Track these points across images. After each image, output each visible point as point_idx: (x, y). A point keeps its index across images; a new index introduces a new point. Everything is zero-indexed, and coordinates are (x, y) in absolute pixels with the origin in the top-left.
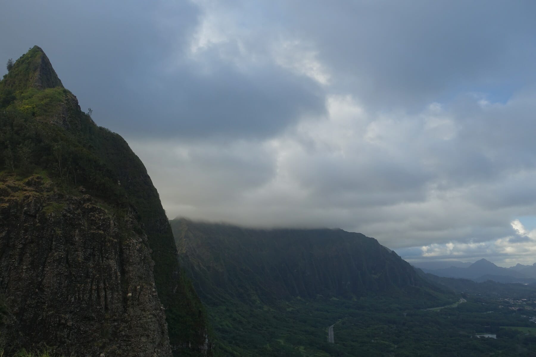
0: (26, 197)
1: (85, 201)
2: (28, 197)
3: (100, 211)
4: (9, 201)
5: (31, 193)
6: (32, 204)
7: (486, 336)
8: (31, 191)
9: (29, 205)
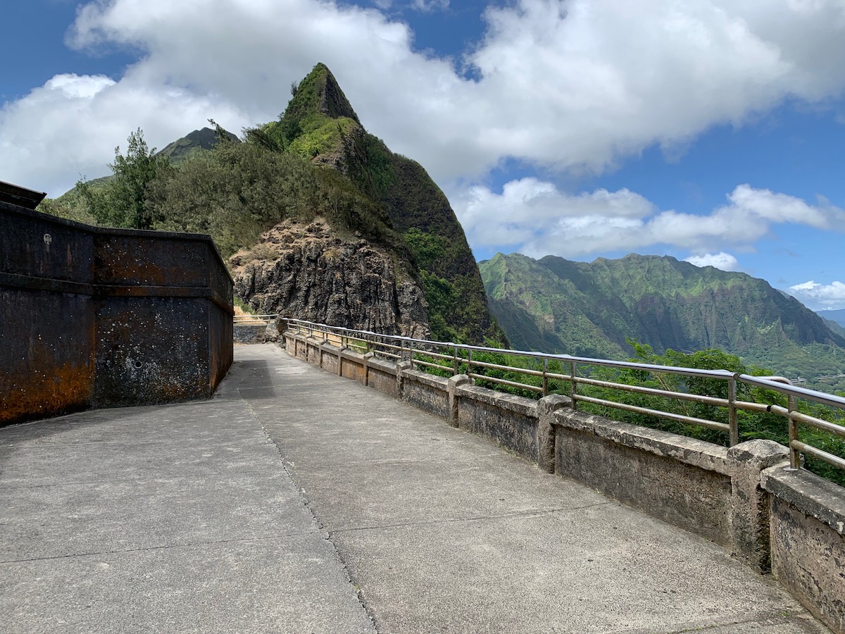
0: (308, 242)
1: (361, 246)
2: (309, 243)
3: (375, 254)
4: (293, 247)
5: (312, 239)
6: (313, 250)
8: (311, 237)
9: (310, 250)
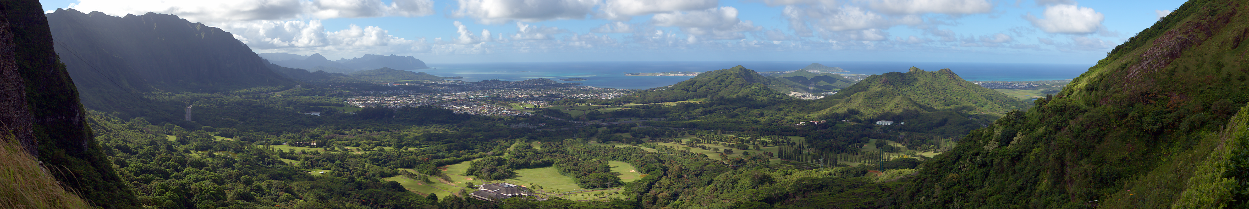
7: (313, 114)
